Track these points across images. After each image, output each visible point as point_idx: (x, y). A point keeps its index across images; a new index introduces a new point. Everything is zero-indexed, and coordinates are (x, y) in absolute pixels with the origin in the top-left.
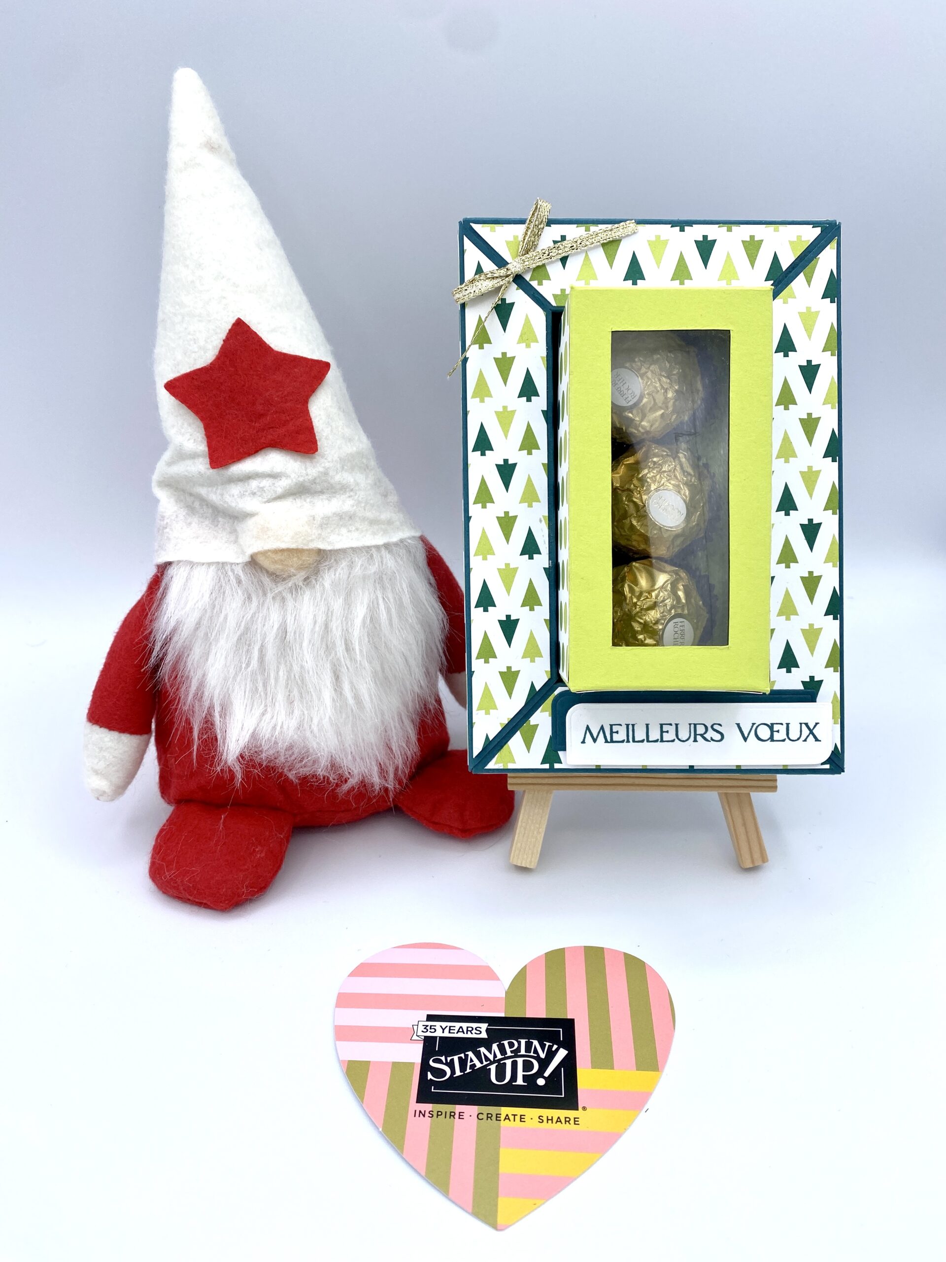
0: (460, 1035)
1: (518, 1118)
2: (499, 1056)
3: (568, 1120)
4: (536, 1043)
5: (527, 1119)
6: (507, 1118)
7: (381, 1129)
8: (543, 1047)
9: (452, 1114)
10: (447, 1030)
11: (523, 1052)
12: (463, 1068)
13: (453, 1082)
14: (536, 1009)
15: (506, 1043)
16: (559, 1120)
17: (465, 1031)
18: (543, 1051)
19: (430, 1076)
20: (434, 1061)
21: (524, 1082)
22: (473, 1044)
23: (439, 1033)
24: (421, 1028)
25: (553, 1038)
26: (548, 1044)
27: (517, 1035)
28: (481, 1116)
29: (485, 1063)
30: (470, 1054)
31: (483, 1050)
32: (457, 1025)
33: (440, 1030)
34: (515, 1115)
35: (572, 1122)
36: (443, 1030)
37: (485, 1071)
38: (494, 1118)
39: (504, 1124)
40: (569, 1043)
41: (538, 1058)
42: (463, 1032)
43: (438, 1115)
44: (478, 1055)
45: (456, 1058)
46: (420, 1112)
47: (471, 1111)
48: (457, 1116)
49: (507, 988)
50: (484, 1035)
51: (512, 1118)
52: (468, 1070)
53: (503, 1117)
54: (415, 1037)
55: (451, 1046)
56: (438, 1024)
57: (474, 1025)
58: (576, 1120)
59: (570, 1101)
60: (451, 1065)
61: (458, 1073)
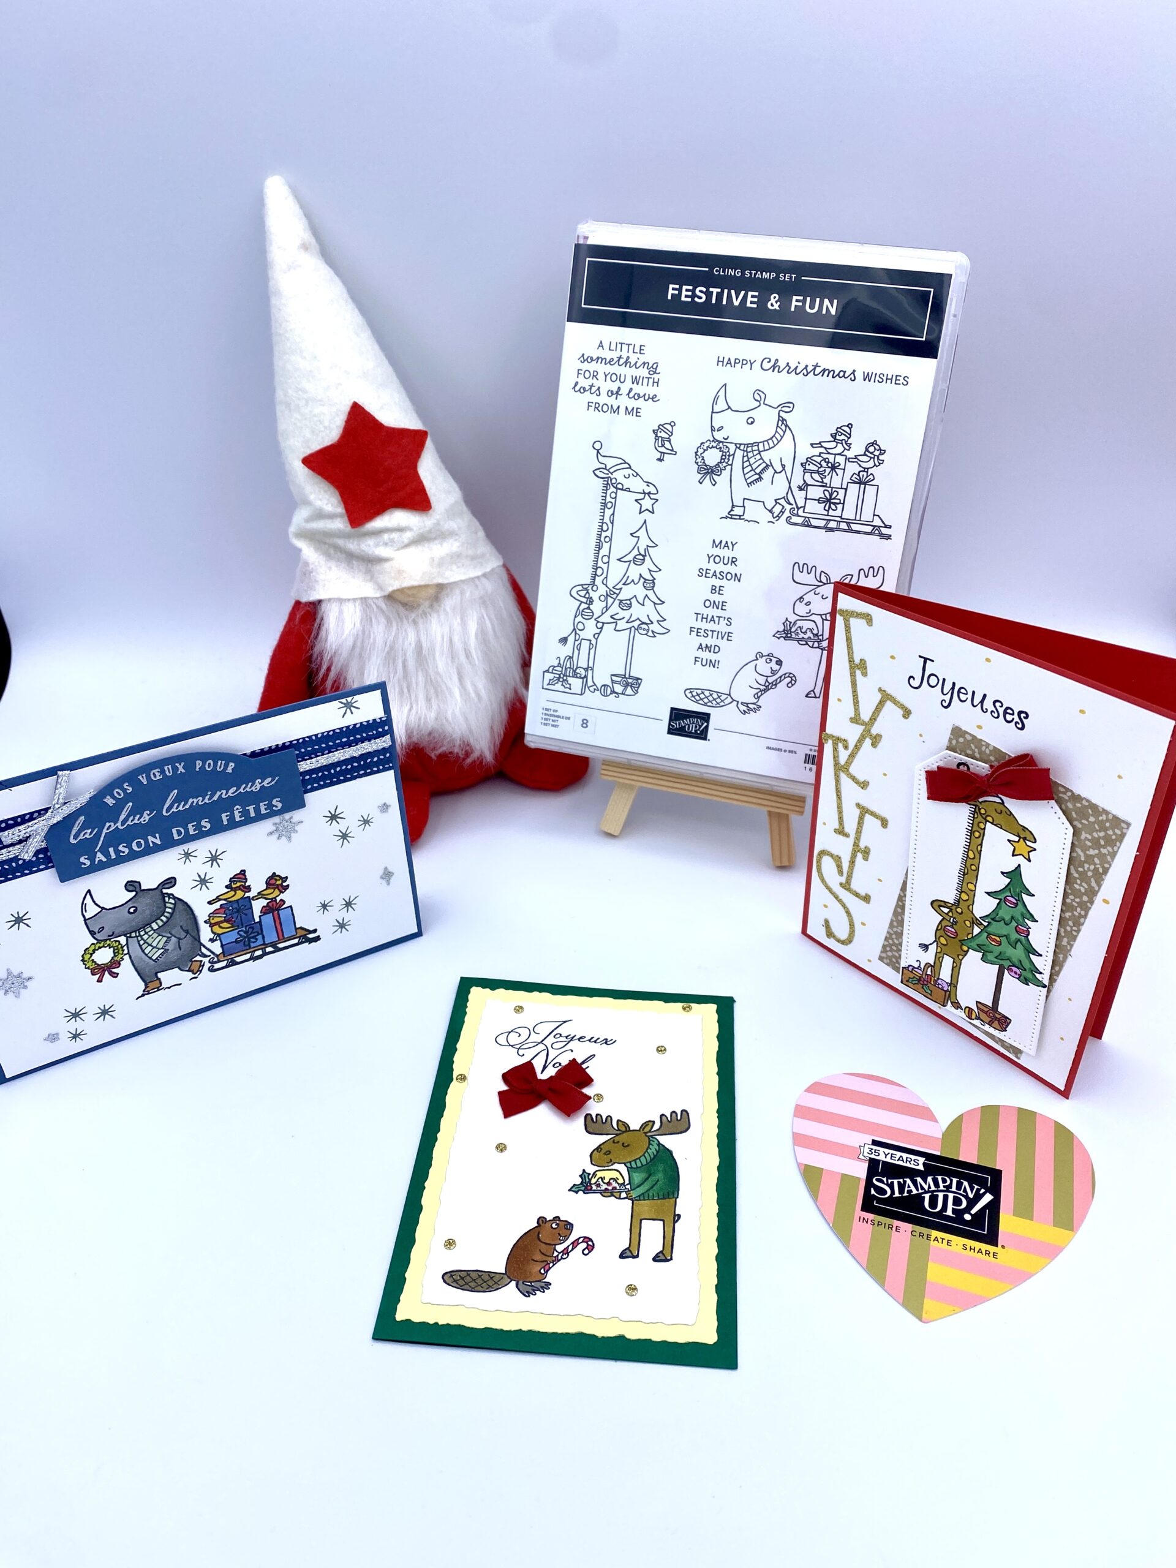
0: (900, 1163)
1: (945, 1242)
2: (933, 1188)
3: (987, 1253)
4: (966, 1183)
5: (953, 1243)
6: (936, 1239)
7: (831, 1225)
8: (972, 1189)
9: (890, 1227)
10: (889, 1156)
11: (954, 1188)
12: (901, 1191)
13: (891, 1201)
14: (968, 1154)
15: (940, 1178)
16: (980, 1251)
17: (905, 1160)
18: (972, 1192)
19: (873, 1192)
20: (877, 1180)
21: (953, 1213)
22: (912, 1173)
23: (882, 1158)
24: (867, 1150)
25: (982, 1183)
26: (976, 1187)
27: (951, 1174)
28: (914, 1233)
29: (920, 1191)
30: (908, 1181)
31: (919, 1180)
32: (899, 1154)
33: (883, 1155)
34: (943, 1239)
35: (991, 1255)
36: (886, 1155)
37: (919, 1198)
38: (925, 1237)
39: (933, 1244)
40: (996, 1190)
41: (967, 1197)
42: (903, 1160)
43: (878, 1225)
44: (915, 1183)
45: (896, 1182)
46: (864, 1219)
47: (909, 1227)
48: (894, 1229)
49: (944, 1130)
50: (921, 1167)
51: (940, 1240)
52: (906, 1194)
53: (933, 1238)
54: (861, 1157)
55: (893, 1171)
56: (882, 1150)
57: (913, 1157)
58: (994, 1254)
59: (992, 1238)
60: (891, 1186)
61: (897, 1194)
